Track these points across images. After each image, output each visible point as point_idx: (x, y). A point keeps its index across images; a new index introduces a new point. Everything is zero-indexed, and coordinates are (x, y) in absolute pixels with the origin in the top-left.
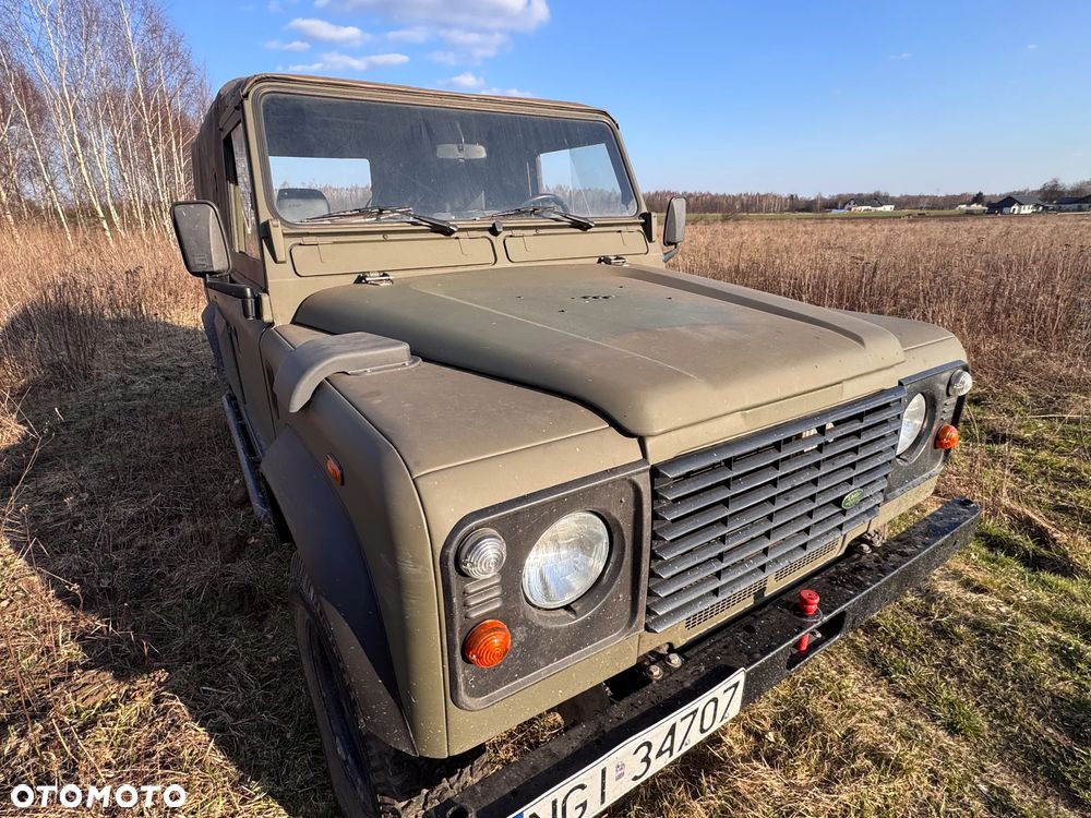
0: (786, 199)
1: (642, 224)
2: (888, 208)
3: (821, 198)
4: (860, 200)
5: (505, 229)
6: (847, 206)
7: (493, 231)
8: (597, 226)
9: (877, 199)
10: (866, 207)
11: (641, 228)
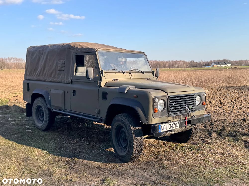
0: (188, 62)
1: (152, 73)
2: (229, 65)
3: (203, 62)
4: (218, 62)
5: (132, 73)
6: (212, 65)
7: (130, 73)
8: (146, 73)
9: (224, 62)
10: (220, 65)
11: (152, 74)
